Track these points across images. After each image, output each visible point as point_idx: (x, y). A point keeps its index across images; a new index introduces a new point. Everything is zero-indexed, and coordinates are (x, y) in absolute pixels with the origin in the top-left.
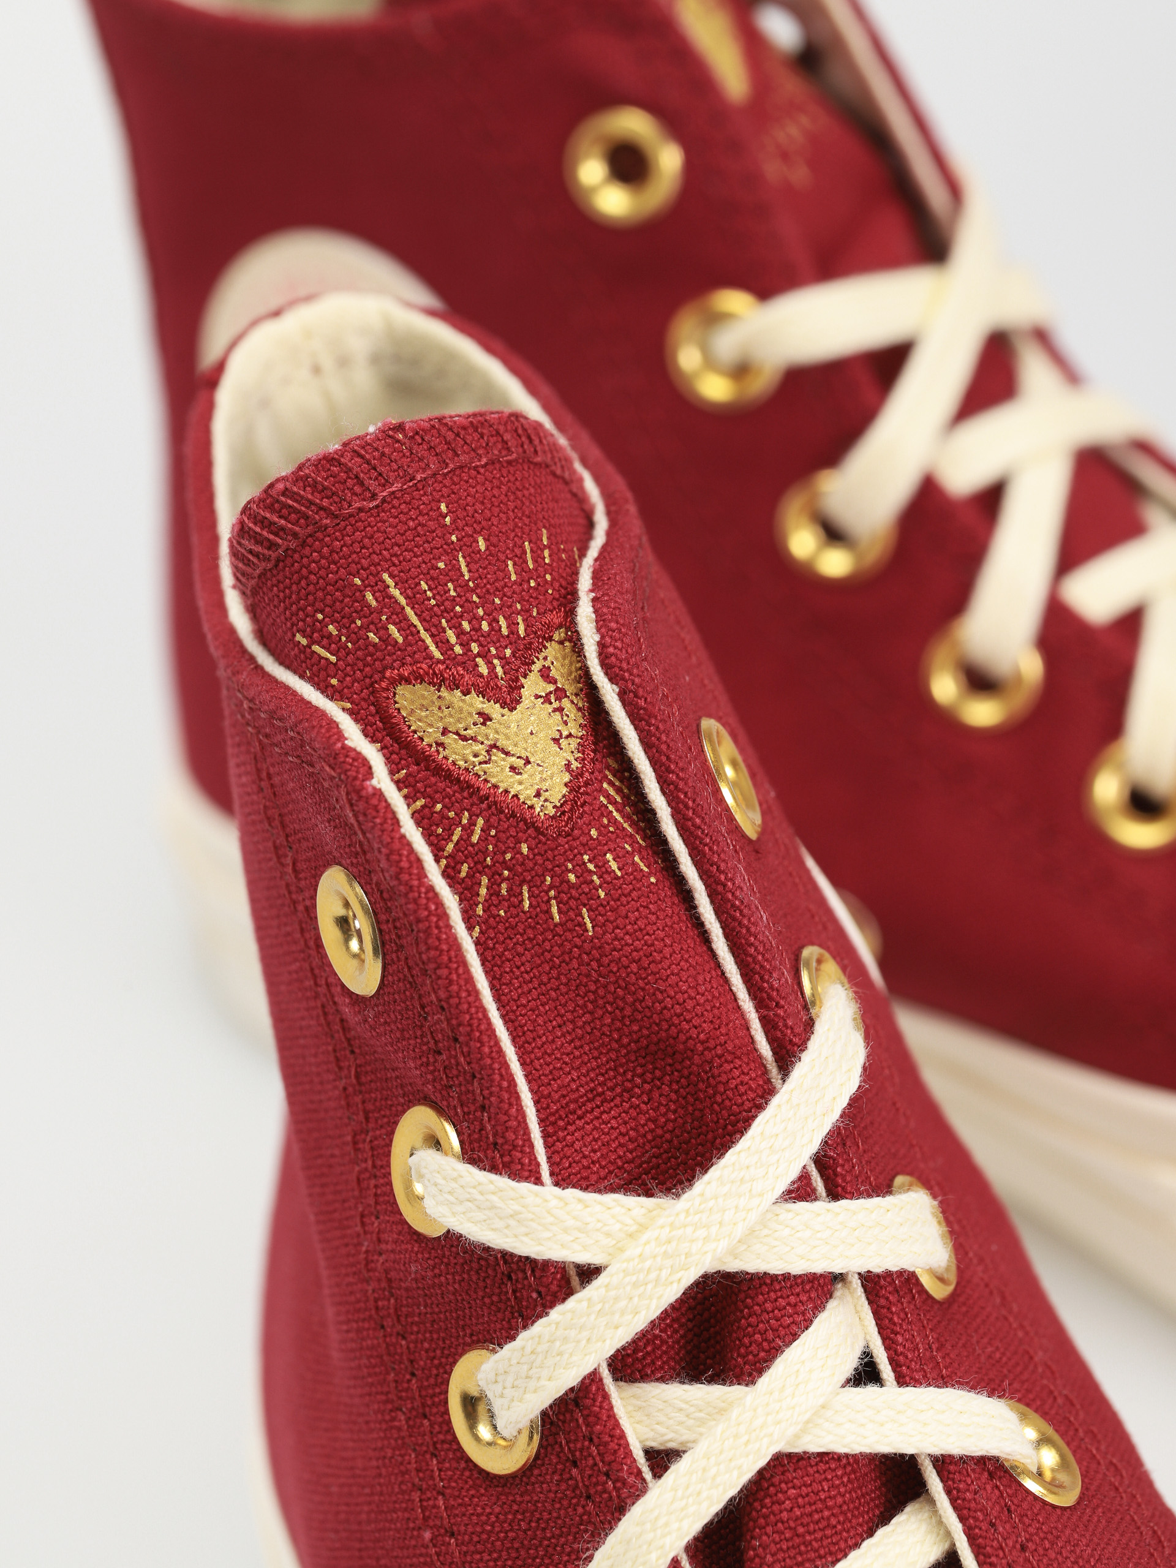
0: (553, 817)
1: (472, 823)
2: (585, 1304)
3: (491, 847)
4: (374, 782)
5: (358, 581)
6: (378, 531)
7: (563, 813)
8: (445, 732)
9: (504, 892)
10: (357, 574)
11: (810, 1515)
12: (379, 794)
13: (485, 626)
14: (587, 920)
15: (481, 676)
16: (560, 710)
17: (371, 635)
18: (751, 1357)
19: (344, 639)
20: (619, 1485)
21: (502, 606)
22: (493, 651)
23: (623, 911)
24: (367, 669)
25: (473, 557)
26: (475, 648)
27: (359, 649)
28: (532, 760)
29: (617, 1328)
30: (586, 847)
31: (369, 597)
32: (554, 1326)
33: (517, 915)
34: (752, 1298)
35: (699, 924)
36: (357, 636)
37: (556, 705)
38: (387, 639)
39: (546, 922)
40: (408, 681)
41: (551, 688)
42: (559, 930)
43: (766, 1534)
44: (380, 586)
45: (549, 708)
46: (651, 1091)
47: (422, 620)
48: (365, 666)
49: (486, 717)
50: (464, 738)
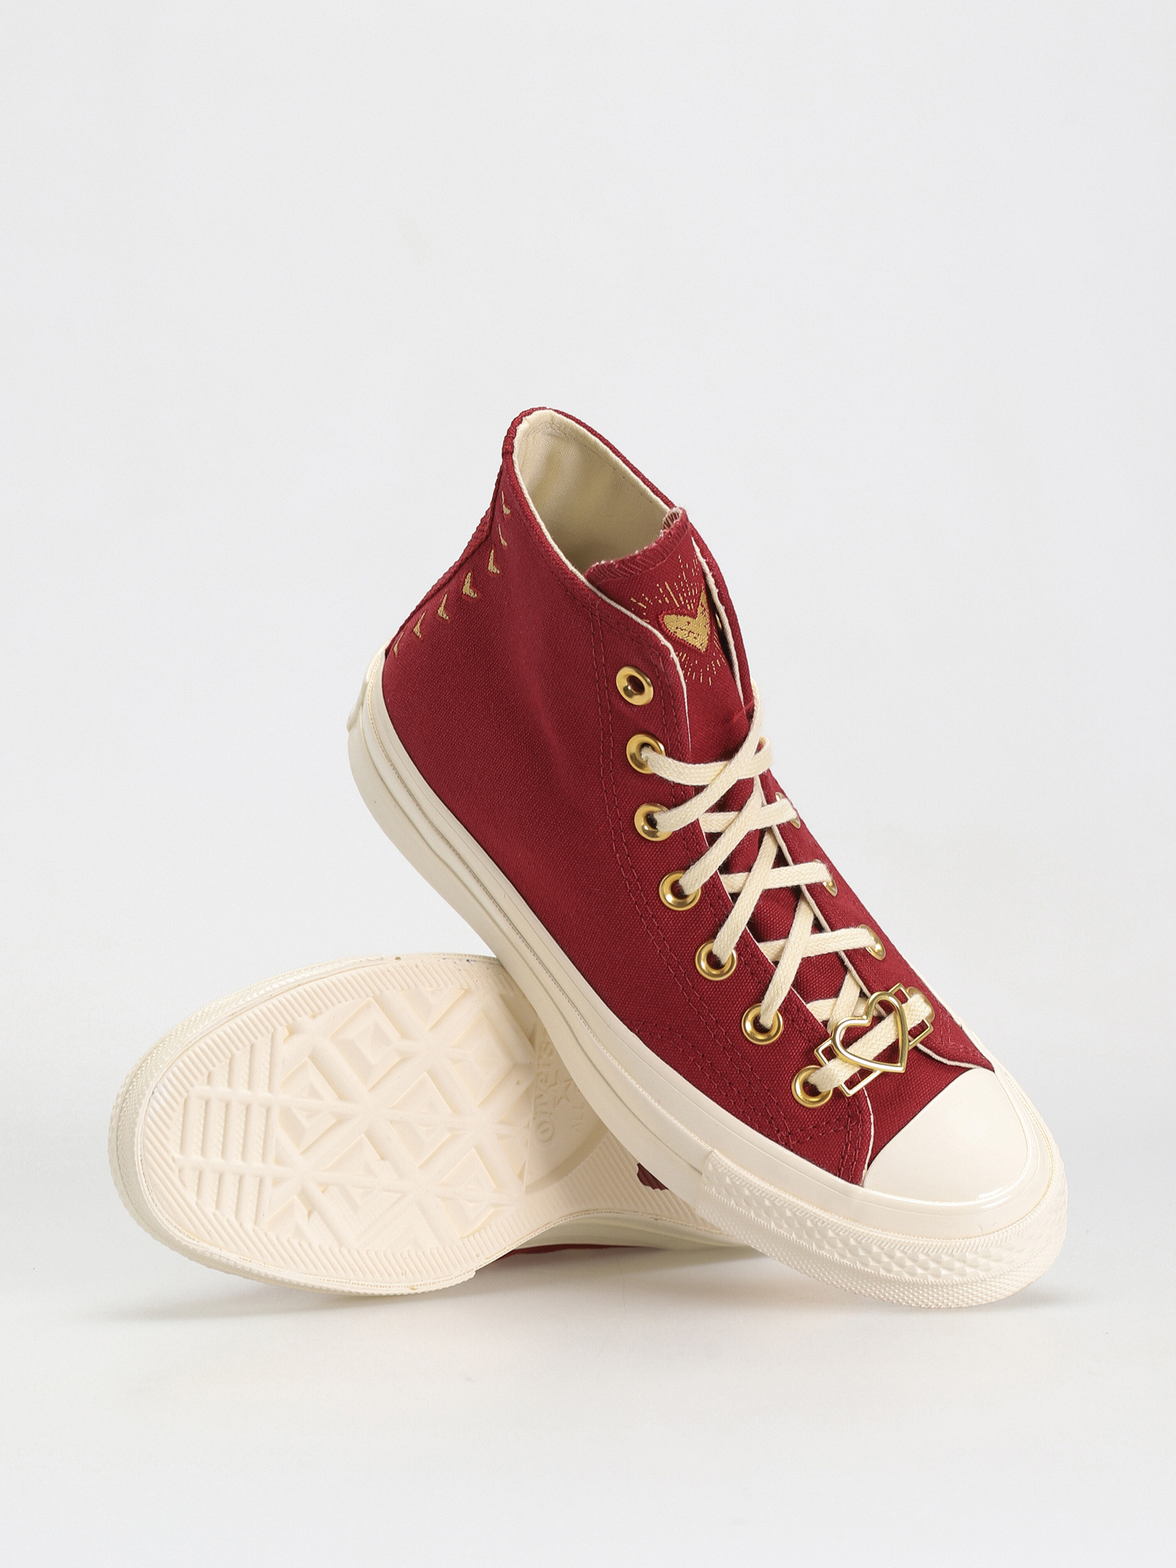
3: (687, 662)
5: (658, 585)
6: (665, 569)
7: (707, 649)
8: (677, 628)
9: (688, 675)
10: (658, 583)
13: (690, 593)
14: (709, 679)
15: (688, 610)
17: (658, 601)
19: (650, 601)
21: (693, 586)
22: (691, 602)
23: (719, 675)
25: (686, 571)
26: (687, 602)
27: (654, 605)
30: (713, 657)
31: (661, 590)
36: (654, 601)
38: (663, 602)
39: (698, 683)
40: (670, 614)
44: (663, 586)
47: (674, 595)
48: (655, 610)
49: (689, 623)
50: (682, 630)
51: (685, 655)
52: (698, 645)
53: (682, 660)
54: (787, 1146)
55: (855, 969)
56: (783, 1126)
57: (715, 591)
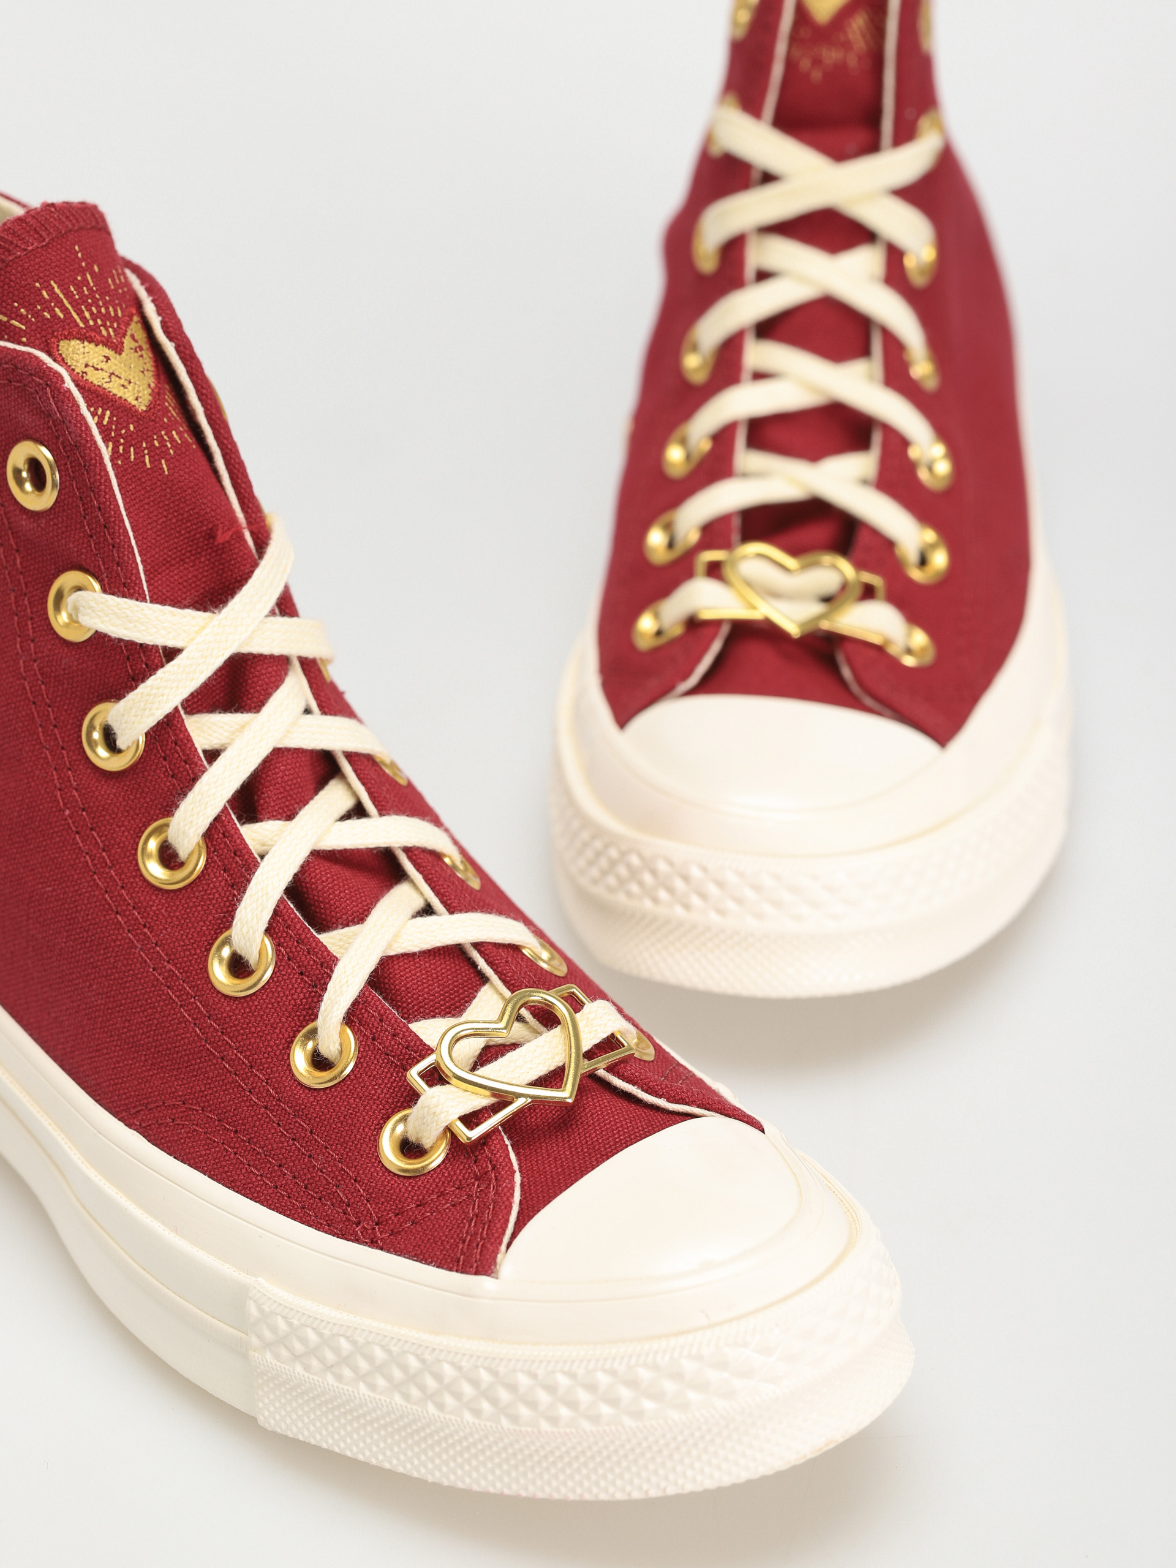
0: (146, 411)
1: (103, 414)
2: (176, 667)
3: (114, 427)
4: (66, 385)
5: (37, 285)
6: (47, 258)
7: (150, 409)
8: (87, 366)
9: (121, 451)
10: (38, 281)
11: (292, 780)
12: (69, 391)
13: (103, 310)
14: (164, 466)
15: (104, 336)
16: (141, 356)
17: (46, 314)
18: (255, 699)
19: (30, 316)
20: (192, 766)
21: (110, 300)
22: (108, 324)
23: (183, 461)
24: (43, 332)
25: (93, 274)
26: (99, 322)
27: (39, 322)
28: (132, 381)
29: (192, 680)
30: (163, 427)
31: (44, 293)
32: (159, 680)
33: (128, 464)
34: (254, 668)
35: (215, 472)
36: (38, 315)
37: (140, 353)
38: (54, 316)
39: (143, 467)
40: (66, 338)
41: (137, 345)
42: (150, 472)
43: (270, 790)
44: (50, 288)
45: (136, 355)
46: (195, 560)
47: (72, 307)
48: (42, 331)
49: (108, 359)
50: (97, 369)
51: (108, 413)
52: (131, 400)
53: (105, 423)
54: (373, 1243)
55: (496, 972)
56: (365, 1213)
57: (156, 321)
